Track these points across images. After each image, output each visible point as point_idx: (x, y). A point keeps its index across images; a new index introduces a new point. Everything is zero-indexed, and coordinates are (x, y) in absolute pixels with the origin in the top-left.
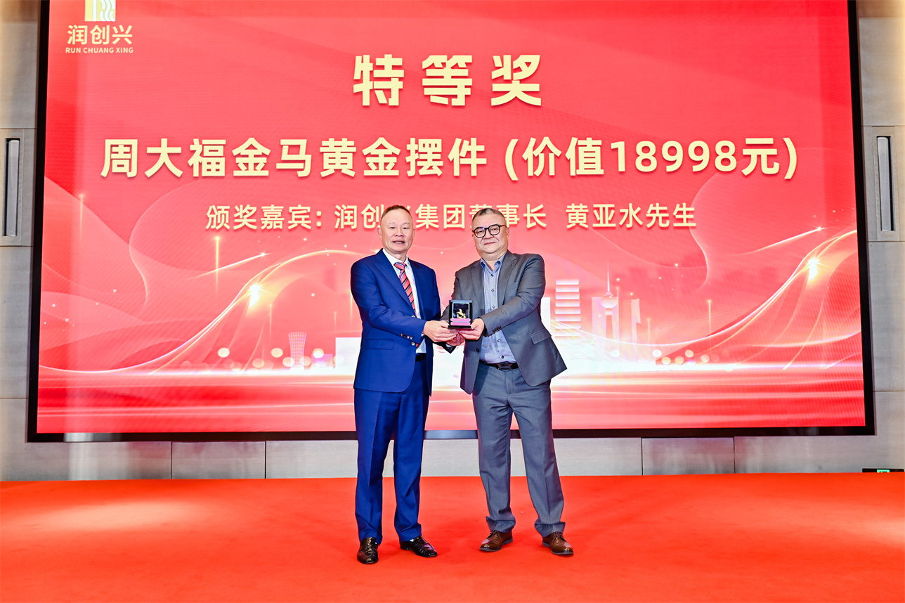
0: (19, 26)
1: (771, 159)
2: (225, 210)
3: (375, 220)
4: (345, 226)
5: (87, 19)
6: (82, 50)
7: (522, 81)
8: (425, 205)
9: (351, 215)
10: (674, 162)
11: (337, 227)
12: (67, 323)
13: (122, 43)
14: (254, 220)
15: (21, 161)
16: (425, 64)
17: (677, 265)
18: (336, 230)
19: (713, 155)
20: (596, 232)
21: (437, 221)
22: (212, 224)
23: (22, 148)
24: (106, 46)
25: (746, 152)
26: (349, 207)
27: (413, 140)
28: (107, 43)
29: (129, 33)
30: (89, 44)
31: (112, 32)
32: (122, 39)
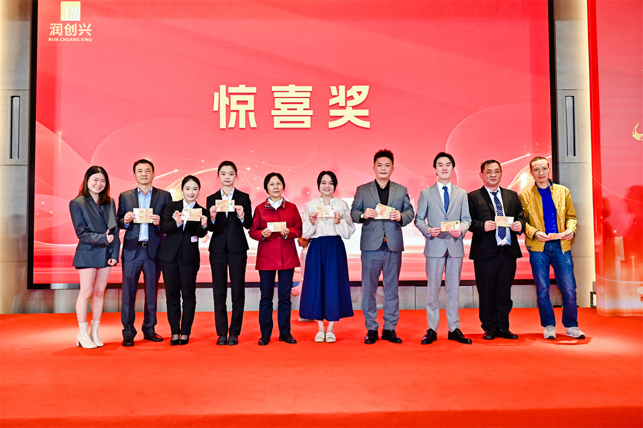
0: (18, 23)
5: (62, 19)
6: (59, 40)
12: (51, 214)
13: (85, 35)
15: (21, 111)
23: (21, 102)
24: (75, 37)
28: (75, 35)
29: (89, 29)
30: (64, 36)
31: (78, 28)
32: (85, 32)
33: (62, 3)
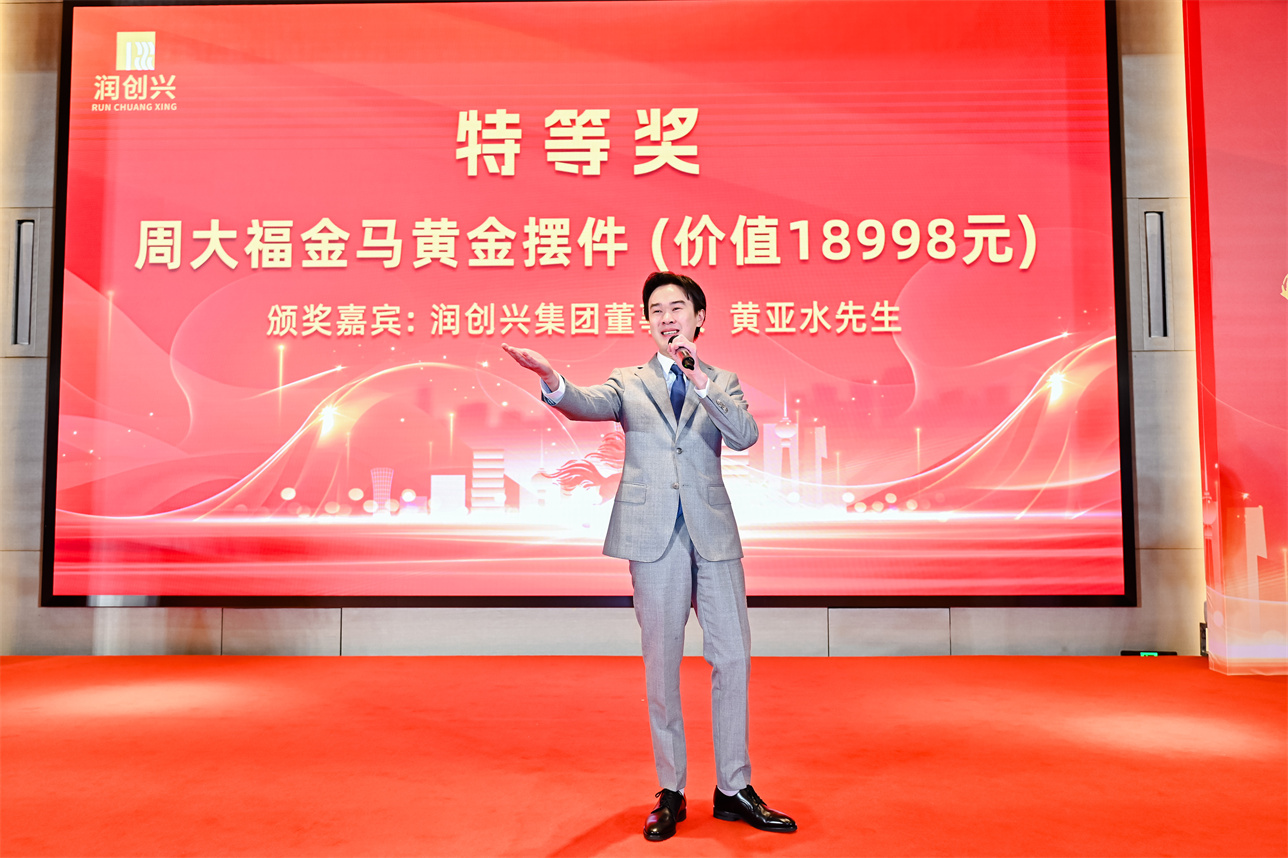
0: (34, 76)
1: (1002, 243)
2: (292, 311)
3: (482, 324)
4: (444, 331)
5: (119, 67)
6: (112, 108)
7: (675, 142)
8: (547, 304)
9: (453, 317)
10: (873, 247)
11: (433, 332)
12: (91, 456)
13: (163, 97)
14: (328, 324)
15: (36, 249)
16: (549, 121)
17: (875, 382)
18: (433, 336)
19: (925, 238)
20: (768, 338)
21: (562, 325)
22: (275, 329)
23: (37, 231)
24: (143, 102)
25: (968, 233)
26: (450, 307)
27: (532, 220)
28: (144, 97)
30: (122, 100)
31: (150, 84)
32: (163, 92)
33: (120, 35)
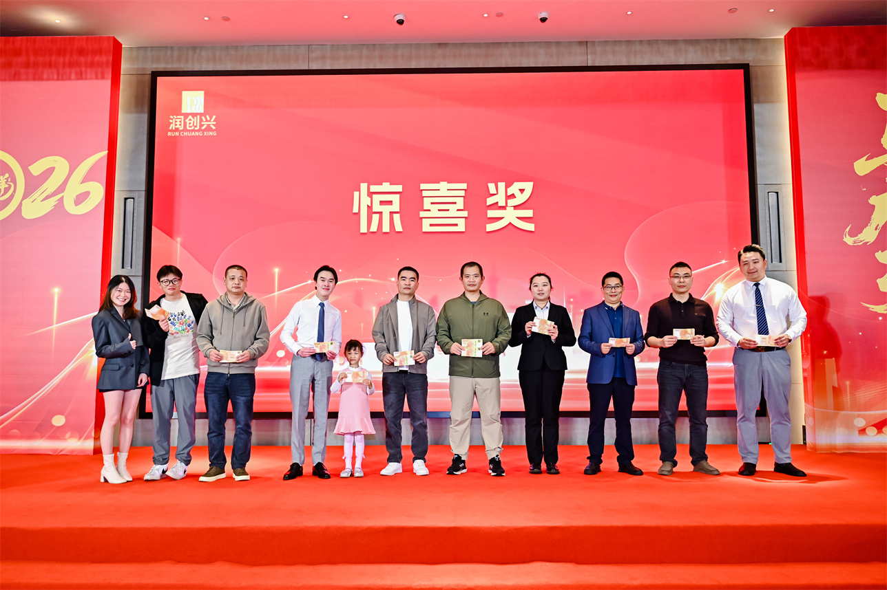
0: (134, 116)
5: (183, 111)
6: (180, 134)
13: (209, 127)
15: (135, 214)
23: (136, 204)
24: (197, 131)
28: (198, 128)
30: (185, 130)
31: (201, 120)
32: (208, 125)
33: (184, 93)
